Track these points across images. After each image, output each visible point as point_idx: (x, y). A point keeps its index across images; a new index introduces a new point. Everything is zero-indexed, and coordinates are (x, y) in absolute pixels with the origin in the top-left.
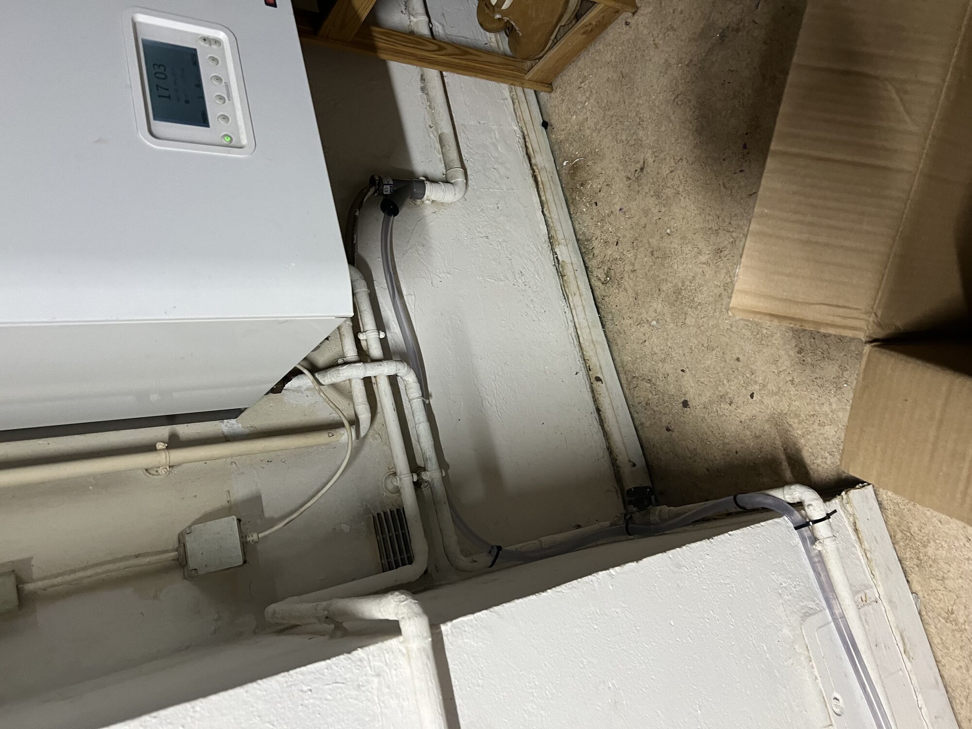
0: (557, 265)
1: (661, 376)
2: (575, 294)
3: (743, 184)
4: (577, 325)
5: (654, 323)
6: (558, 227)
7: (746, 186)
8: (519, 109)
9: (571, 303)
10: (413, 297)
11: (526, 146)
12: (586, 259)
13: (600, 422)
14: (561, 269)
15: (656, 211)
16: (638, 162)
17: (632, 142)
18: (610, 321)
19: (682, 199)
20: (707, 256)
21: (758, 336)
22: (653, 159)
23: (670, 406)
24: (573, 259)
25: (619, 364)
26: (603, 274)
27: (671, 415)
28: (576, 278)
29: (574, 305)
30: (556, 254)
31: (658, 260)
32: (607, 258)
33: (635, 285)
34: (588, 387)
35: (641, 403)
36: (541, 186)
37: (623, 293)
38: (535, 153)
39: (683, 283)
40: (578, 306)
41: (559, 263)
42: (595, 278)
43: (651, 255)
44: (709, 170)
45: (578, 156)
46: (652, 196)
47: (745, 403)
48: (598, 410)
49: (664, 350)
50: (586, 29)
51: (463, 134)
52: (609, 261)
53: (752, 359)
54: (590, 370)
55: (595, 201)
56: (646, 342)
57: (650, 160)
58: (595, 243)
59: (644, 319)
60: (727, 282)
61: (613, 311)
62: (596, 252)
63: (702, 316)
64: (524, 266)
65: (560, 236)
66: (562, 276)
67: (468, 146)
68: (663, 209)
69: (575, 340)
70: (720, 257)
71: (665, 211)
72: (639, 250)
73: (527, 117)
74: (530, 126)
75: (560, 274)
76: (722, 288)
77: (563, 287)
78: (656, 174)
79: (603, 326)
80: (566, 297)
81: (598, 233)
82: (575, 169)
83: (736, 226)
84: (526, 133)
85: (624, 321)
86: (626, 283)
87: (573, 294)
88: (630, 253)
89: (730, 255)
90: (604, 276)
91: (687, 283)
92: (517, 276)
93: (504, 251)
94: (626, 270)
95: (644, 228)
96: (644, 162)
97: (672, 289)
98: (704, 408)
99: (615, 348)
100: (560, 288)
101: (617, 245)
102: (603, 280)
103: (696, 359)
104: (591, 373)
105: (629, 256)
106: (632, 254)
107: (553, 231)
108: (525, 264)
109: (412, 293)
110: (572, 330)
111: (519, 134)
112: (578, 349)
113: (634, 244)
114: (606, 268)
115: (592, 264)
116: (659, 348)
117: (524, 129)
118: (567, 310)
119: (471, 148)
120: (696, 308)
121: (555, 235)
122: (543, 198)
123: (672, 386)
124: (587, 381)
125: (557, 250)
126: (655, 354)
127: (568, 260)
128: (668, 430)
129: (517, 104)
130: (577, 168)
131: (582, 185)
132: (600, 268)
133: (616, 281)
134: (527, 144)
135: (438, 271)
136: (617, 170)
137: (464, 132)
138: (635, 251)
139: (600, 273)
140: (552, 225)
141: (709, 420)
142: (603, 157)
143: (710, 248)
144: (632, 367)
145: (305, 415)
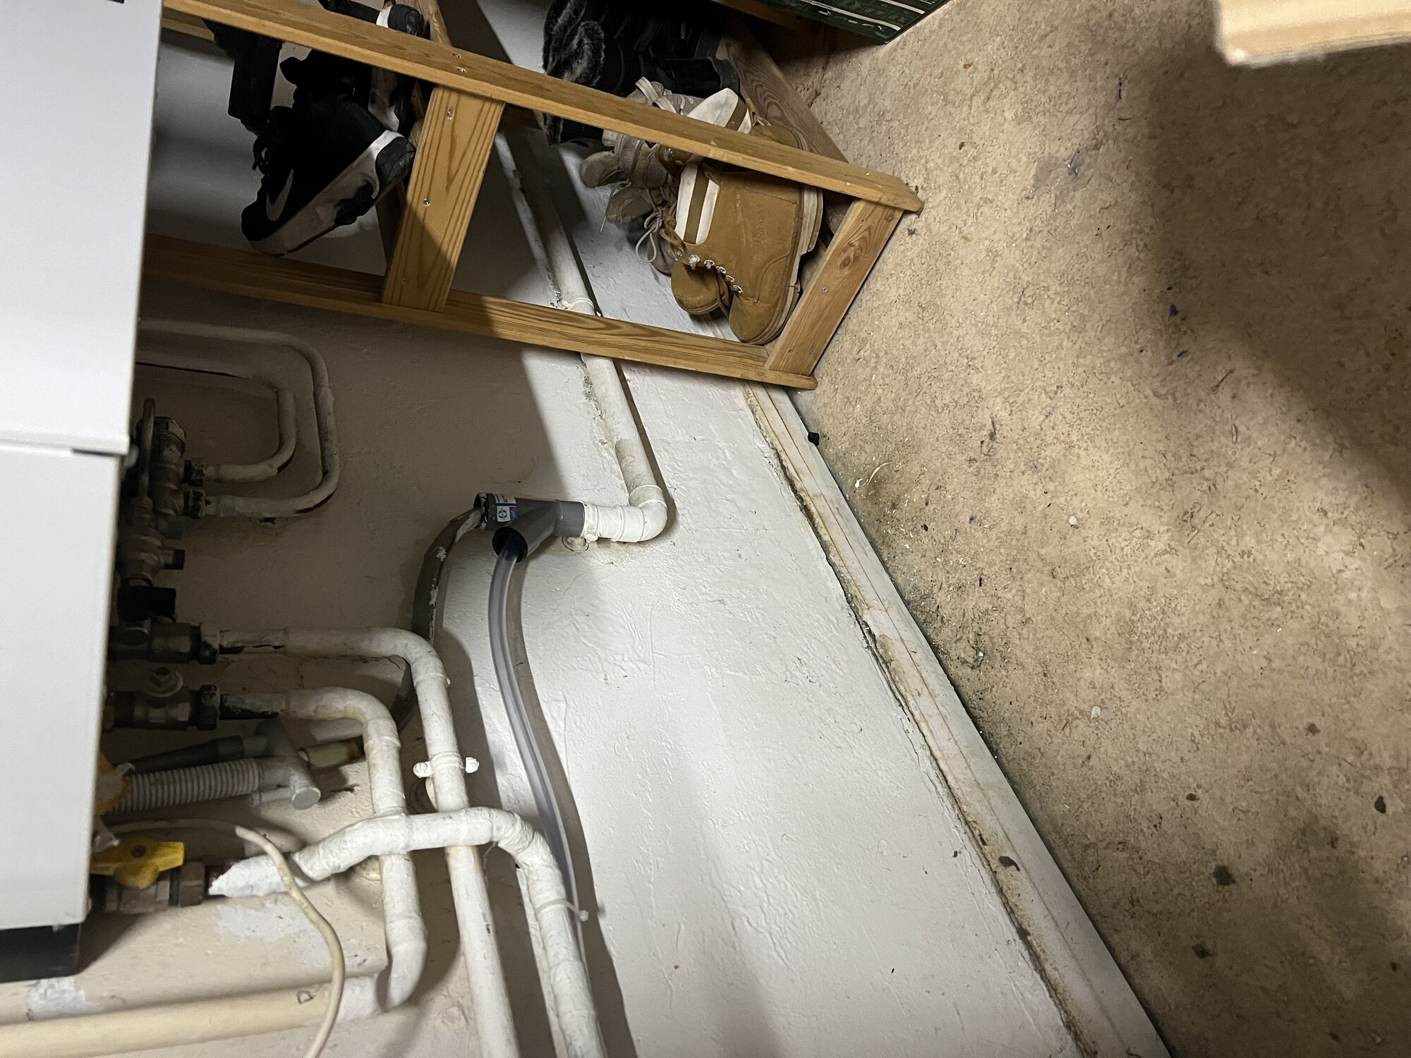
0: (873, 645)
1: (1145, 825)
2: (919, 694)
3: (1192, 374)
4: (937, 754)
5: (1096, 711)
6: (861, 580)
7: (1200, 375)
8: (764, 418)
9: (913, 710)
10: (563, 705)
11: (783, 468)
12: (930, 631)
13: (1033, 962)
14: (881, 651)
15: (1039, 493)
16: (983, 427)
17: (965, 400)
18: (1005, 739)
19: (1082, 453)
20: (1165, 537)
21: (1341, 659)
22: (1009, 409)
23: (1187, 893)
24: (902, 632)
25: (1047, 828)
26: (968, 648)
27: (1195, 914)
28: (915, 665)
29: (921, 713)
30: (867, 626)
31: (1067, 584)
32: (969, 615)
33: (1037, 649)
34: (988, 882)
35: (1118, 903)
36: (818, 520)
37: (1016, 671)
38: (801, 475)
39: (1132, 606)
40: (930, 716)
41: (875, 641)
42: (955, 663)
43: (1051, 578)
44: (1117, 381)
45: (877, 464)
46: (1023, 473)
47: (1370, 827)
48: (1023, 933)
49: (1133, 763)
50: (846, 255)
51: (664, 453)
52: (973, 620)
53: (1348, 715)
54: (984, 843)
55: (922, 523)
56: (1092, 759)
57: (1004, 414)
58: (941, 597)
59: (1073, 709)
60: (1225, 570)
61: (1007, 715)
62: (945, 612)
63: (1196, 661)
64: (805, 649)
65: (870, 596)
66: (885, 663)
67: (674, 468)
68: (1051, 486)
69: (938, 785)
70: (1194, 527)
71: (1055, 487)
72: (1026, 578)
73: (779, 427)
74: (787, 441)
75: (881, 661)
76: (1220, 585)
77: (893, 684)
78: (1020, 432)
79: (994, 752)
80: (902, 702)
81: (941, 576)
82: (876, 485)
83: (1206, 456)
84: (779, 448)
85: (1034, 730)
86: (1017, 652)
87: (915, 693)
88: (1010, 591)
89: (1214, 515)
90: (972, 652)
91: (1143, 604)
92: (792, 666)
93: (758, 623)
94: (1010, 625)
95: (1025, 533)
96: (993, 423)
97: (1113, 630)
98: (1271, 871)
99: (1029, 794)
100: (886, 686)
101: (980, 585)
102: (971, 660)
103: (1214, 760)
104: (987, 849)
105: (1009, 596)
106: (1014, 591)
107: (854, 588)
108: (806, 645)
109: (561, 697)
110: (927, 763)
111: (769, 453)
112: (948, 803)
113: (1014, 570)
114: (971, 636)
115: (944, 636)
116: (1122, 763)
117: (776, 443)
118: (909, 726)
119: (681, 472)
120: (1176, 649)
121: (858, 594)
122: (826, 538)
123: (1177, 841)
124: (983, 871)
125: (866, 618)
126: (1119, 778)
127: (893, 635)
128: (1202, 953)
129: (759, 412)
130: (880, 483)
131: (894, 506)
132: (959, 640)
133: (996, 653)
134: (784, 463)
135: (619, 658)
136: (949, 456)
137: (666, 451)
138: (1018, 583)
139: (962, 651)
140: (849, 577)
141: (1293, 900)
142: (919, 446)
143: (1165, 519)
144: (1076, 824)
145: (265, 964)
